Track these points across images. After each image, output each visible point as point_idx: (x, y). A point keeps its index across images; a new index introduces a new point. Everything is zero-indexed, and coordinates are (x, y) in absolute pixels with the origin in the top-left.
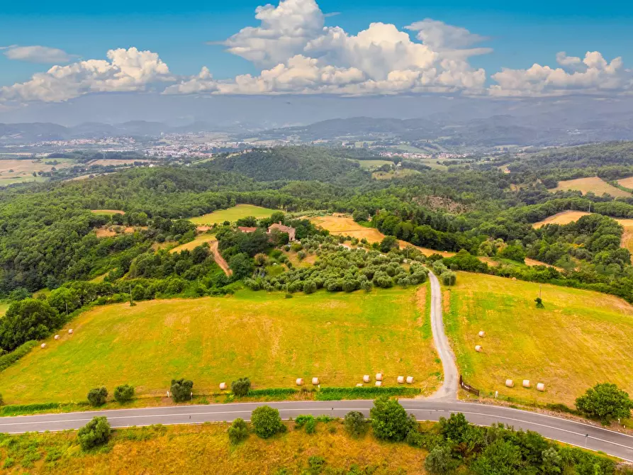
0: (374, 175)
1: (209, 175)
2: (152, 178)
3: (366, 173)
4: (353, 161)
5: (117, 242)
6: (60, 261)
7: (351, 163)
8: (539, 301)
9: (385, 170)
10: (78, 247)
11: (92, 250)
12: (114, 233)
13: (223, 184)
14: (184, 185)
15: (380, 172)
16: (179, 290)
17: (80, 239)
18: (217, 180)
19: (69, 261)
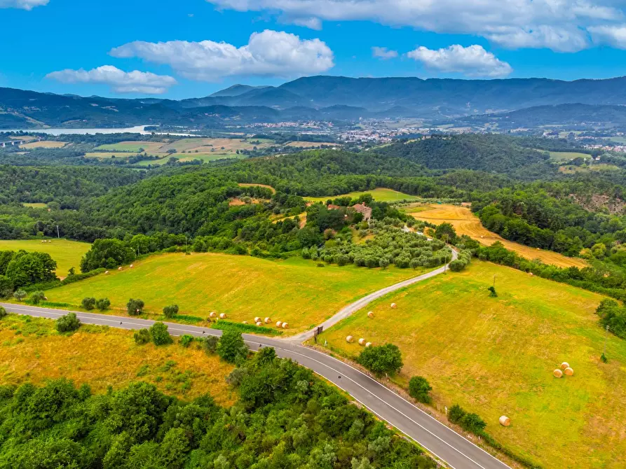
0: (562, 169)
1: (376, 159)
2: (318, 160)
3: (552, 166)
4: (543, 152)
5: (242, 210)
6: (197, 221)
7: (539, 153)
8: (492, 289)
9: (575, 164)
10: (212, 212)
11: (223, 215)
12: (243, 203)
13: (387, 169)
14: (347, 168)
15: (570, 166)
16: (226, 246)
17: (215, 205)
18: (382, 165)
19: (204, 222)
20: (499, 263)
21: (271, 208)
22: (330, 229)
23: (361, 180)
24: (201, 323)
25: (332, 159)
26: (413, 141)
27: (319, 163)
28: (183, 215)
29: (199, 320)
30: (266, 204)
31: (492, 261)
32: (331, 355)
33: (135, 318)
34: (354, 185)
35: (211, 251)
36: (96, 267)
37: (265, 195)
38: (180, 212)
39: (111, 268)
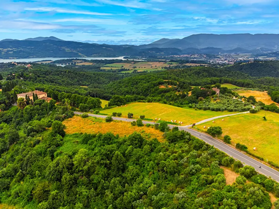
1: (225, 71)
2: (198, 71)
5: (164, 90)
6: (146, 94)
8: (264, 118)
10: (152, 90)
11: (157, 92)
12: (165, 87)
13: (231, 76)
14: (211, 75)
16: (159, 101)
19: (149, 94)
20: (273, 111)
21: (176, 89)
22: (201, 97)
23: (217, 80)
24: (153, 121)
25: (204, 71)
26: (244, 63)
27: (198, 72)
28: (141, 91)
29: (152, 120)
30: (174, 88)
31: (270, 111)
32: (198, 131)
33: (130, 119)
34: (214, 82)
35: (154, 102)
36: (114, 105)
37: (174, 84)
38: (140, 90)
39: (119, 106)
